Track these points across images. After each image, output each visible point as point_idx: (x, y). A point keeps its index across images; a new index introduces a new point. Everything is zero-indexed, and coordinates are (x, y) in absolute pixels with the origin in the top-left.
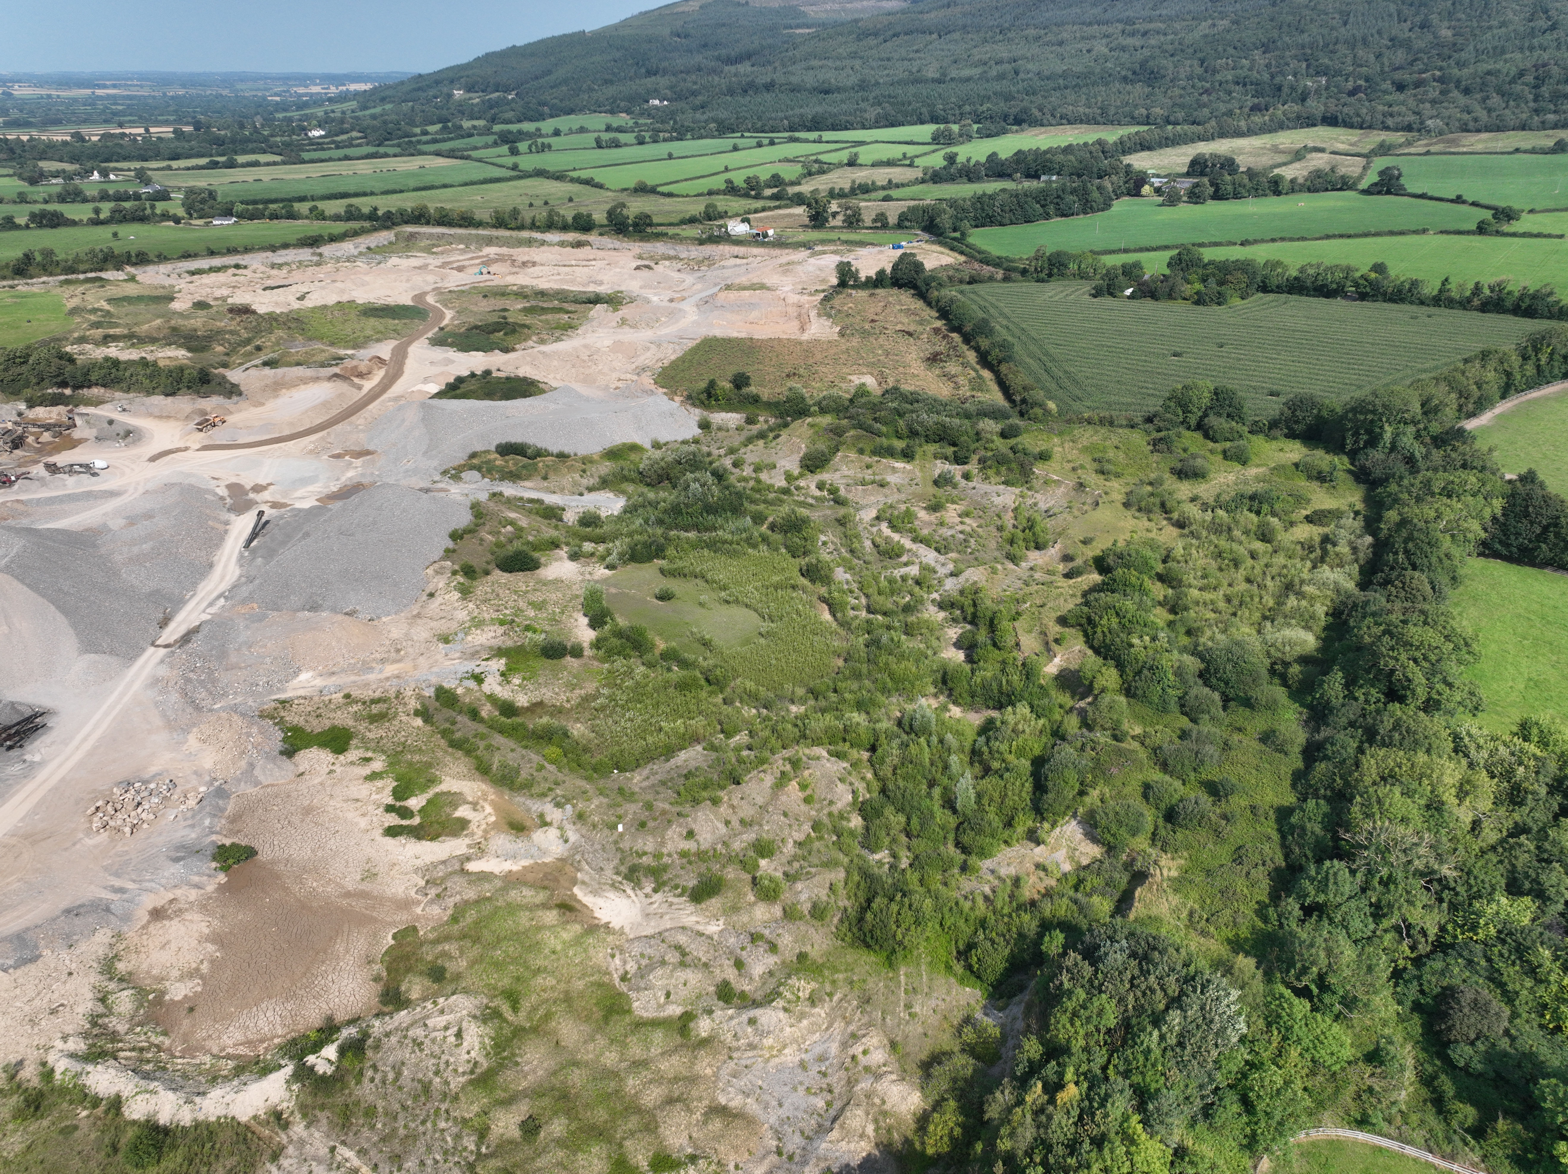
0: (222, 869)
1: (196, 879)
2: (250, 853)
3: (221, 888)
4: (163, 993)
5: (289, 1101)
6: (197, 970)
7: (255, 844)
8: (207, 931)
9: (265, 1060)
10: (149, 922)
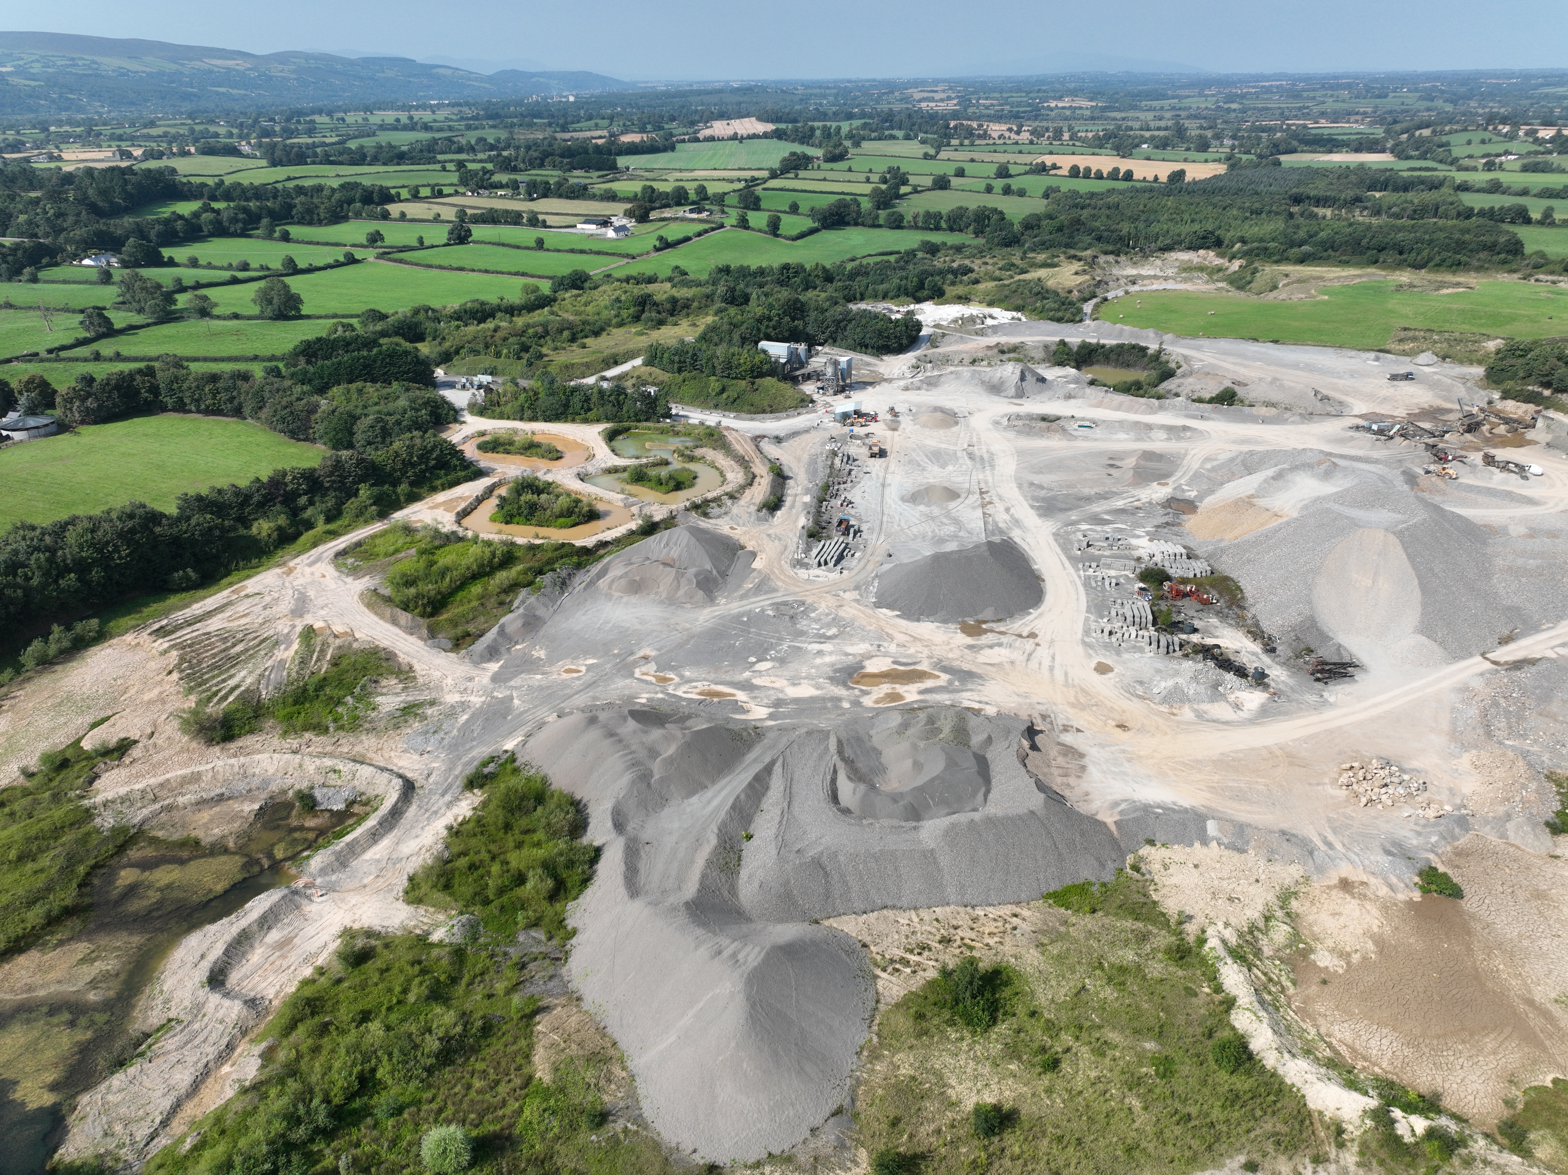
0: (1421, 888)
1: (1394, 880)
2: (1456, 893)
3: (1410, 903)
4: (1311, 950)
5: (1356, 1128)
6: (1349, 955)
7: (1466, 889)
8: (1376, 930)
9: (1356, 1076)
10: (1335, 886)
